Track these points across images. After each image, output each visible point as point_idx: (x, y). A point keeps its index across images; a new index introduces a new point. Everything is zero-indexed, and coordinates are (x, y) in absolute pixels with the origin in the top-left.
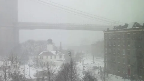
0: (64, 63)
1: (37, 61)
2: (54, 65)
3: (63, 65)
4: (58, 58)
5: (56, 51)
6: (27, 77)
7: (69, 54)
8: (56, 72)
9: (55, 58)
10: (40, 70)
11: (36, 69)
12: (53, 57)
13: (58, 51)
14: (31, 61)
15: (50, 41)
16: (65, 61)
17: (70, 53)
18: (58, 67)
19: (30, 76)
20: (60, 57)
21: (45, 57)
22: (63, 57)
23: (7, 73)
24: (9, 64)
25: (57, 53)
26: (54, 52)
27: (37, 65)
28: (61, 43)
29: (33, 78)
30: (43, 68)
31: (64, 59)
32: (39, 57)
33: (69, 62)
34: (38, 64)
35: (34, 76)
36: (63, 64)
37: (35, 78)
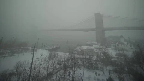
0: (135, 50)
1: (116, 47)
4: (129, 46)
6: (111, 55)
9: (127, 46)
10: (118, 52)
14: (112, 47)
19: (113, 55)
22: (132, 46)
25: (127, 43)
26: (125, 43)
28: (129, 37)
29: (115, 56)
30: (120, 51)
31: (134, 48)
32: (116, 45)
34: (116, 49)
37: (116, 56)
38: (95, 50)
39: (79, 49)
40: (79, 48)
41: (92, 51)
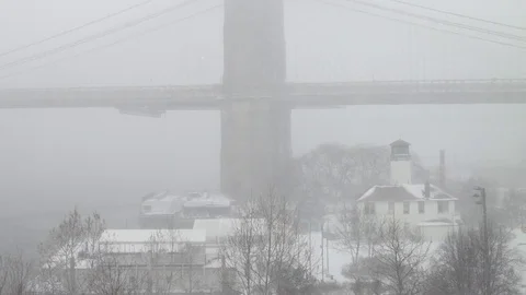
0: (456, 229)
1: (355, 220)
2: (417, 238)
3: (451, 238)
5: (423, 187)
6: (319, 278)
7: (476, 196)
8: (425, 266)
9: (421, 211)
10: (364, 254)
11: (351, 247)
12: (414, 207)
13: (431, 186)
14: (332, 222)
15: (400, 149)
16: (460, 224)
17: (479, 193)
18: (434, 246)
19: (331, 273)
20: (441, 209)
21: (382, 208)
22: (452, 206)
23: (254, 259)
24: (259, 226)
25: (426, 193)
26: (416, 190)
27: (356, 236)
28: (442, 154)
30: (377, 247)
31: (458, 218)
32: (361, 207)
33: (477, 228)
34: (359, 230)
35: (345, 273)
36: (454, 236)
38: (211, 251)
39: (82, 255)
40: (79, 249)
41: (187, 259)
